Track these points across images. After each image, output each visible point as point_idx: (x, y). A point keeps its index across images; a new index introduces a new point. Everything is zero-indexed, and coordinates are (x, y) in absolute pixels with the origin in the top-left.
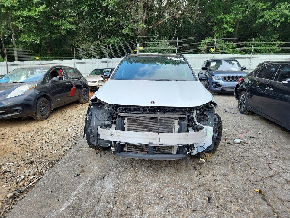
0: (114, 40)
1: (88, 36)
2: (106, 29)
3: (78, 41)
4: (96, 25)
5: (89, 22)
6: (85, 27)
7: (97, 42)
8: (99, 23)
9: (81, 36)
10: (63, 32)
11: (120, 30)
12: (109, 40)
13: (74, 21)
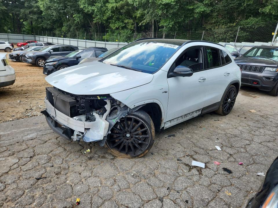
0: (252, 21)
1: (223, 18)
2: (245, 9)
3: (212, 24)
4: (233, 5)
5: (226, 3)
6: (221, 8)
7: (232, 24)
8: (236, 3)
9: (215, 18)
10: (196, 16)
11: (260, 9)
12: (246, 21)
13: (210, 3)
